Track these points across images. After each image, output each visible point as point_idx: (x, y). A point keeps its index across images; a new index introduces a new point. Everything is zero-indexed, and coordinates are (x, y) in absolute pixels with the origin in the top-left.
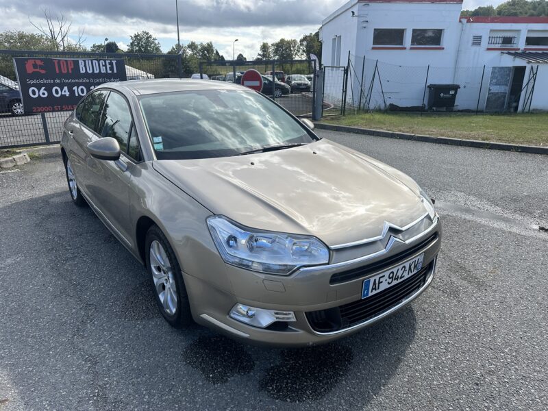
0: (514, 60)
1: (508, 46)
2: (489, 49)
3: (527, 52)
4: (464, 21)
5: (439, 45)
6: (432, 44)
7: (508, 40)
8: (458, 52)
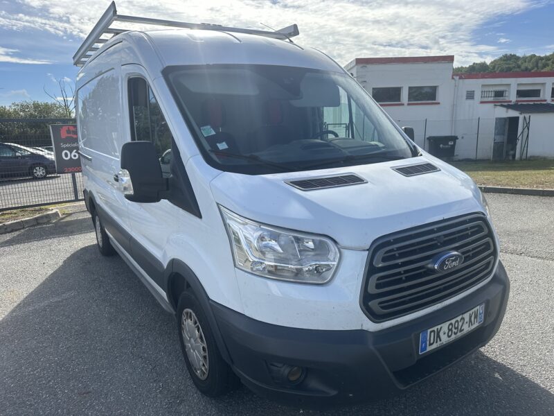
0: (507, 112)
1: (501, 99)
2: (482, 102)
3: (519, 103)
4: (457, 78)
5: (435, 100)
6: (428, 100)
7: (499, 94)
8: (454, 106)
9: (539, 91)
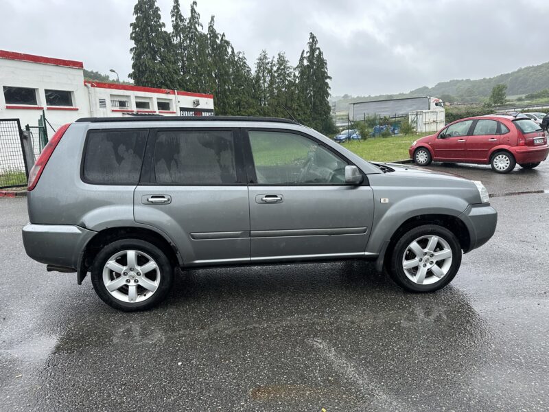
1: (125, 108)
2: (113, 111)
4: (89, 85)
5: (72, 105)
6: (65, 105)
7: (122, 104)
8: (91, 112)
9: (148, 103)
